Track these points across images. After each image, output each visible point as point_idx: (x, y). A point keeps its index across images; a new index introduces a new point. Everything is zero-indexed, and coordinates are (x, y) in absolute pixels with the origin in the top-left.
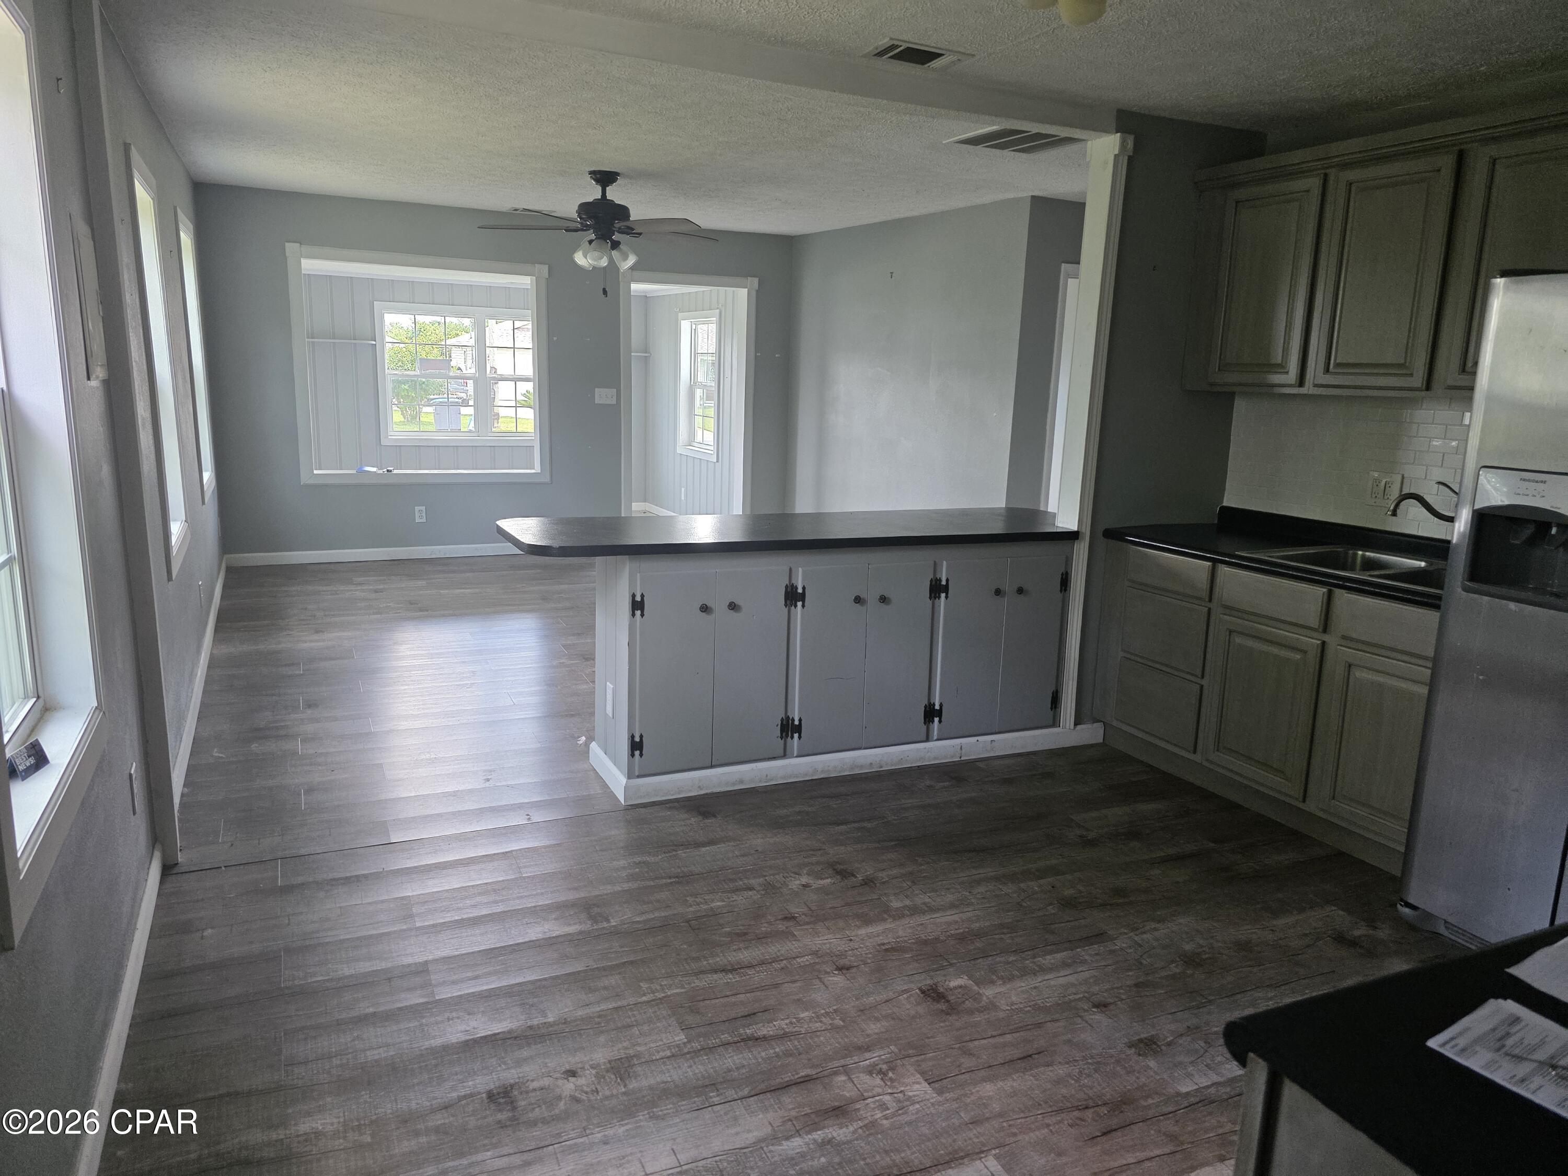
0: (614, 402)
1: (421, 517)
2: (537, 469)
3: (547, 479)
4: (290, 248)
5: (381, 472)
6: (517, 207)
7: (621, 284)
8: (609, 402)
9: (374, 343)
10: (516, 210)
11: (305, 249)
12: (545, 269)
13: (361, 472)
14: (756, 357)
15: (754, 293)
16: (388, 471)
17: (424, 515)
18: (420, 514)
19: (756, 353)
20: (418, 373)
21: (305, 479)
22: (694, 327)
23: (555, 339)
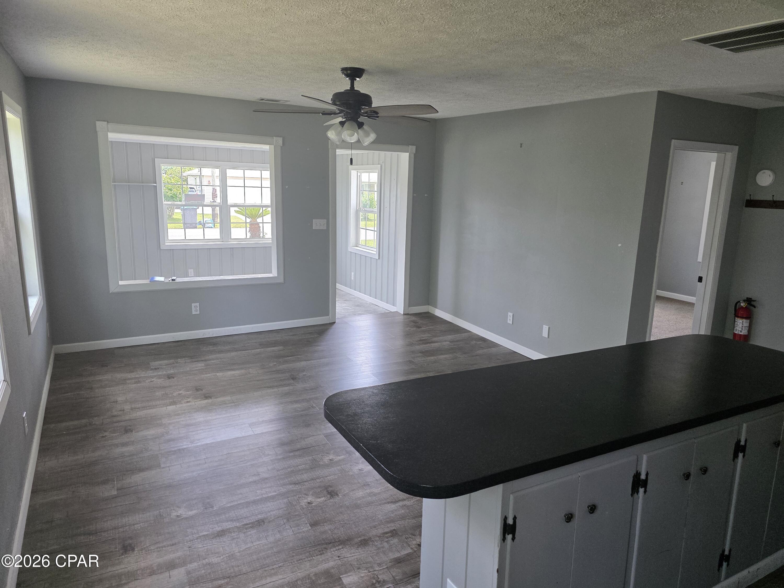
0: (325, 228)
1: (196, 311)
2: (274, 273)
3: (281, 280)
4: (100, 125)
5: (167, 281)
6: (263, 97)
7: (330, 150)
8: (321, 228)
9: (155, 185)
10: (262, 100)
11: (111, 126)
12: (280, 140)
13: (152, 281)
14: (413, 197)
15: (413, 156)
16: (173, 280)
17: (198, 309)
18: (195, 309)
19: (413, 193)
20: (184, 203)
21: (113, 289)
22: (359, 174)
23: (287, 187)
